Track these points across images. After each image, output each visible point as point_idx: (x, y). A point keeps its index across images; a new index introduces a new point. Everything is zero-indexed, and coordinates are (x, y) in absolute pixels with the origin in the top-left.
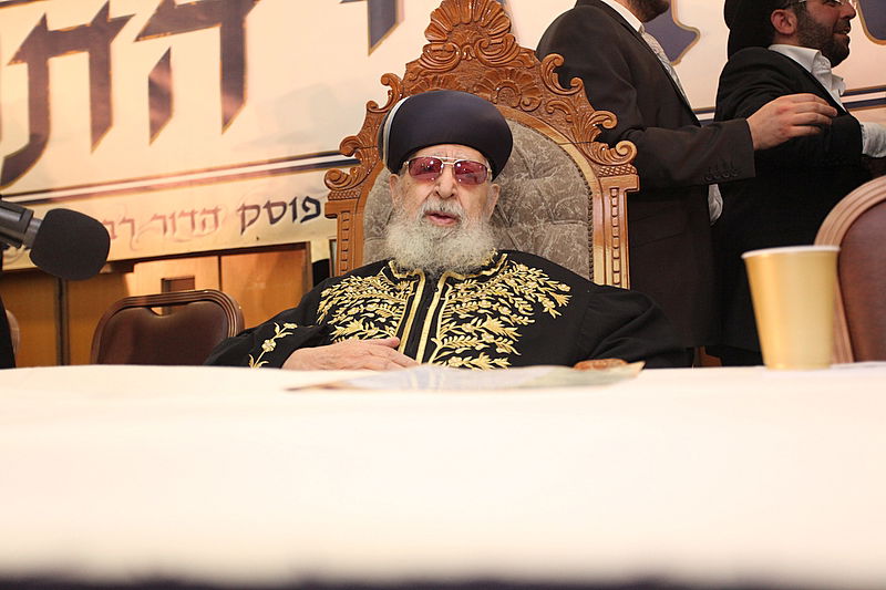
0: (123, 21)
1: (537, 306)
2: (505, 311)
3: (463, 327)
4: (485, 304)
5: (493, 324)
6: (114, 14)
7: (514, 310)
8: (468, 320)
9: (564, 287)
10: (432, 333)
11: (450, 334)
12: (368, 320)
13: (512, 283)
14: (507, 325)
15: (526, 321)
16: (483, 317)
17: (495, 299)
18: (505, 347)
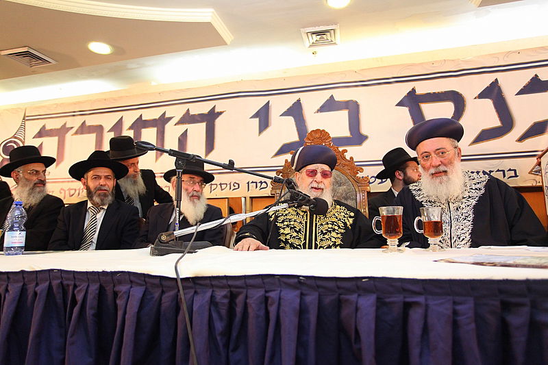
0: (170, 119)
1: (345, 224)
2: (336, 228)
3: (326, 236)
4: (330, 226)
5: (334, 234)
6: (167, 116)
7: (339, 226)
8: (326, 233)
9: (352, 214)
10: (316, 240)
11: (321, 240)
12: (291, 228)
13: (337, 215)
14: (338, 233)
15: (343, 231)
16: (330, 232)
17: (333, 223)
18: (339, 242)
